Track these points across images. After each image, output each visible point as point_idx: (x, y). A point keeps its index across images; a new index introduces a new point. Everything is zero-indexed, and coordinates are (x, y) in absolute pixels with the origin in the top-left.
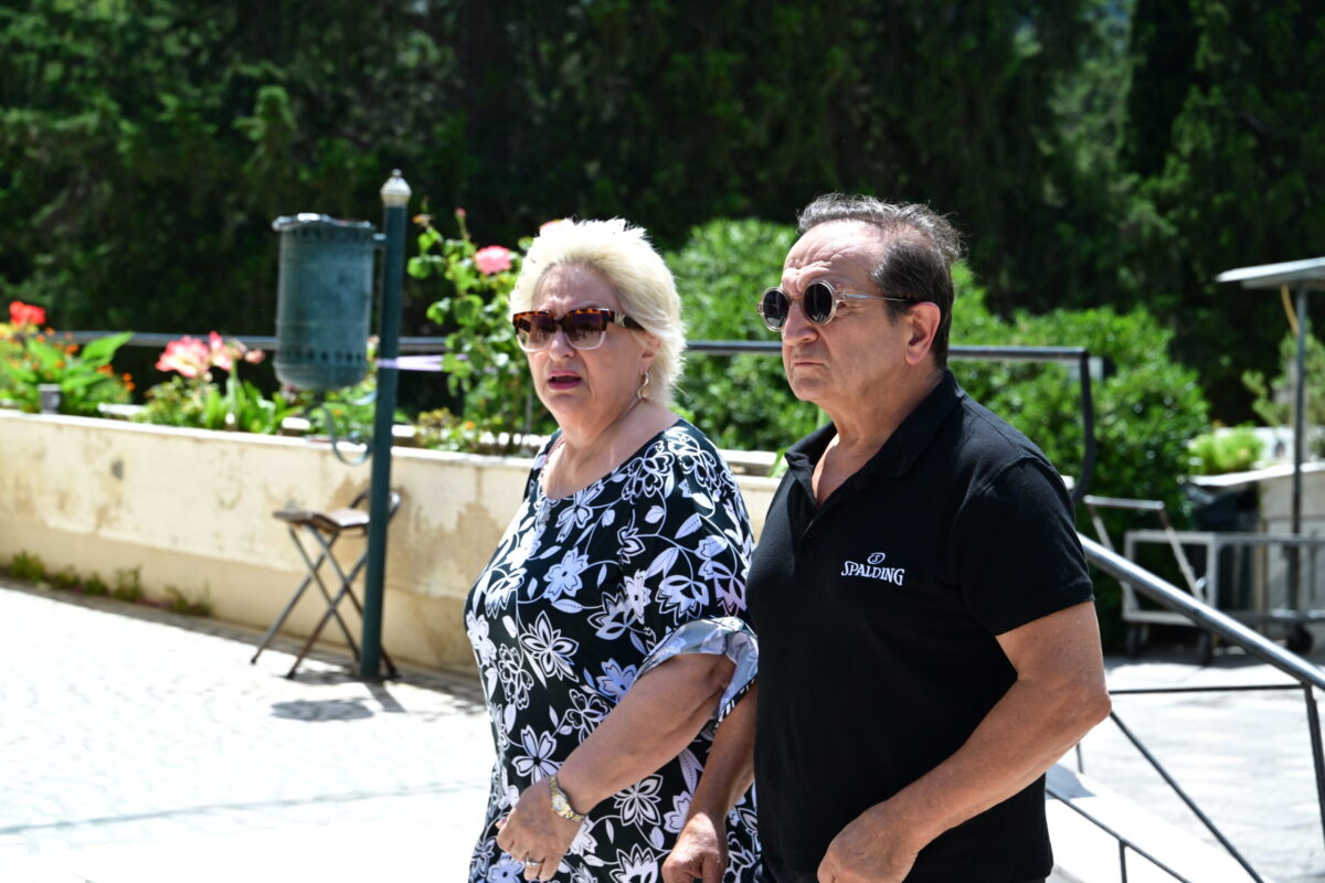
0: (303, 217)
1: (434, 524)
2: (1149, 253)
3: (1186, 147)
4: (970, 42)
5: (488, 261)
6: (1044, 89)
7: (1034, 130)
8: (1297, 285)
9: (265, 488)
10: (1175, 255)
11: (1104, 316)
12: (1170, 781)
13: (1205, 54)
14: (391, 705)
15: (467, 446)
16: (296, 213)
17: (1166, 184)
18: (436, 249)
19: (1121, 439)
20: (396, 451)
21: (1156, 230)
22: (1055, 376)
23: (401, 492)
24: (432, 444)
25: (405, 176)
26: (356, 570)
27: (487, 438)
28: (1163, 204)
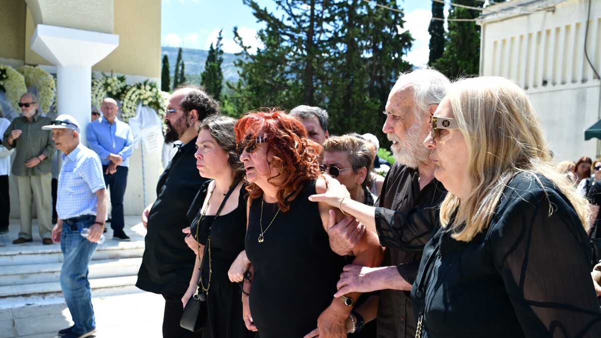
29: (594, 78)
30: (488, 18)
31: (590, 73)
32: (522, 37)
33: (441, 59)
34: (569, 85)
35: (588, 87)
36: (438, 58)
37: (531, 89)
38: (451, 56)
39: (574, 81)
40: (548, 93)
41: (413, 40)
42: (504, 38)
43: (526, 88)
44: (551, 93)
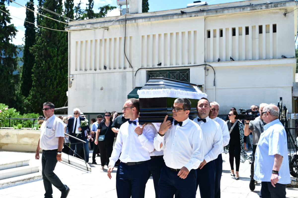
3: (31, 94)
4: (6, 81)
6: (14, 86)
10: (30, 106)
11: (33, 114)
17: (29, 98)
28: (29, 100)
29: (130, 67)
30: (72, 28)
31: (127, 65)
32: (91, 41)
34: (117, 70)
35: (127, 72)
37: (98, 71)
38: (43, 44)
39: (120, 68)
41: (17, 31)
42: (81, 40)
43: (95, 70)
44: (108, 73)
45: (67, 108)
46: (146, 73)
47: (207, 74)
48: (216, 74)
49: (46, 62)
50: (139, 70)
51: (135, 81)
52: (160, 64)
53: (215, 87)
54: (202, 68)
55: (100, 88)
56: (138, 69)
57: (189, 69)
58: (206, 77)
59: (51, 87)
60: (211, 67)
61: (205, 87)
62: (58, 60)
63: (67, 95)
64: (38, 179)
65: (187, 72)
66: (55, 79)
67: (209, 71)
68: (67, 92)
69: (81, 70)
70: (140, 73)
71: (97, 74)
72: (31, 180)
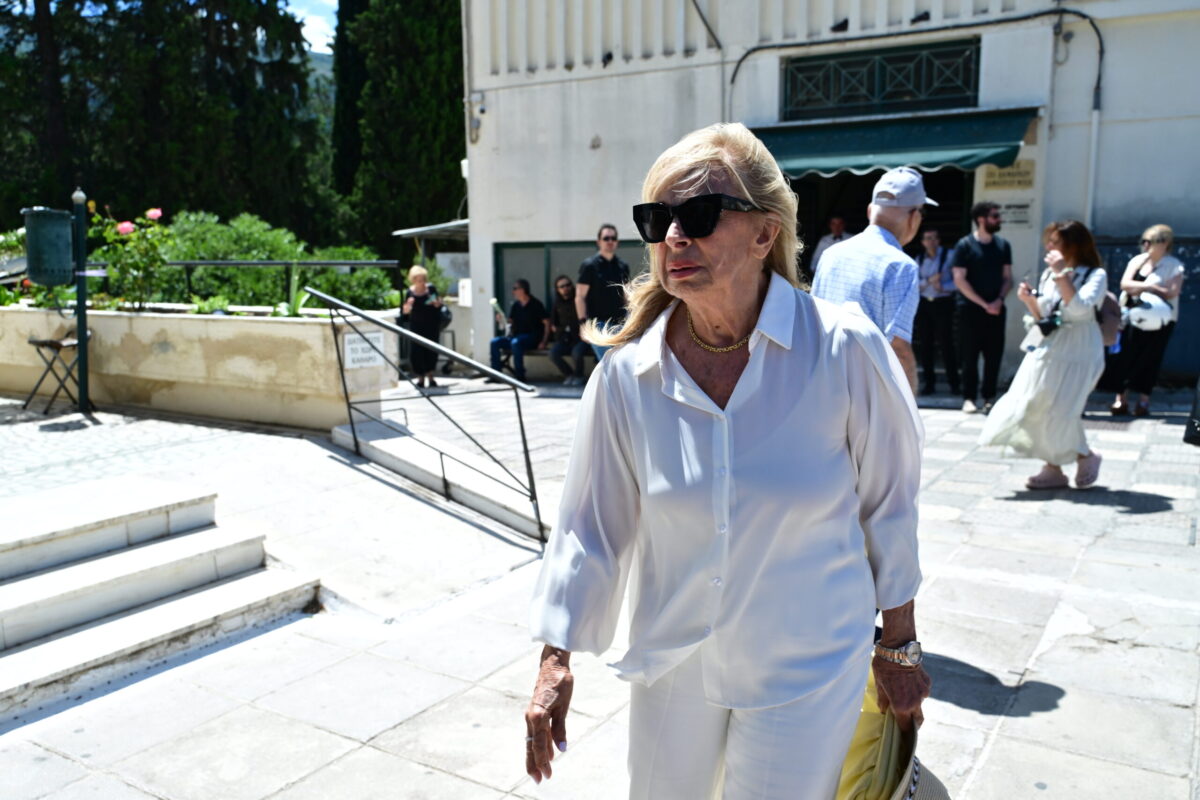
0: (35, 208)
1: (109, 343)
2: (349, 225)
3: (361, 184)
4: (275, 142)
5: (123, 229)
6: (303, 160)
7: (300, 177)
8: (421, 236)
9: (17, 330)
10: (359, 225)
12: (459, 427)
13: (366, 149)
14: (96, 422)
15: (119, 309)
16: (32, 206)
17: (354, 198)
18: (100, 223)
19: (360, 296)
20: (89, 312)
21: (351, 216)
22: (332, 272)
23: (91, 330)
24: (104, 308)
25: (83, 190)
26: (74, 364)
27: (128, 305)
28: (353, 206)
29: (710, 46)
31: (700, 36)
33: (365, 13)
34: (659, 60)
35: (698, 66)
36: (360, 12)
37: (580, 69)
38: (388, 9)
39: (668, 53)
40: (615, 79)
43: (569, 66)
44: (621, 78)
45: (466, 226)
46: (781, 69)
47: (1061, 56)
48: (1108, 56)
49: (401, 71)
50: (751, 57)
51: (731, 105)
52: (842, 26)
53: (1101, 115)
54: (1044, 29)
55: (588, 142)
56: (744, 52)
57: (977, 40)
58: (1060, 69)
59: (424, 158)
60: (1087, 21)
61: (1051, 116)
62: (440, 63)
63: (465, 173)
64: (245, 625)
65: (968, 53)
66: (435, 132)
67: (1074, 42)
68: (464, 163)
69: (512, 70)
70: (755, 67)
71: (574, 84)
72: (193, 639)
